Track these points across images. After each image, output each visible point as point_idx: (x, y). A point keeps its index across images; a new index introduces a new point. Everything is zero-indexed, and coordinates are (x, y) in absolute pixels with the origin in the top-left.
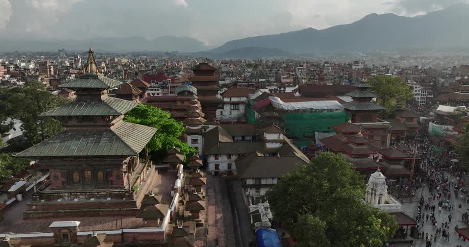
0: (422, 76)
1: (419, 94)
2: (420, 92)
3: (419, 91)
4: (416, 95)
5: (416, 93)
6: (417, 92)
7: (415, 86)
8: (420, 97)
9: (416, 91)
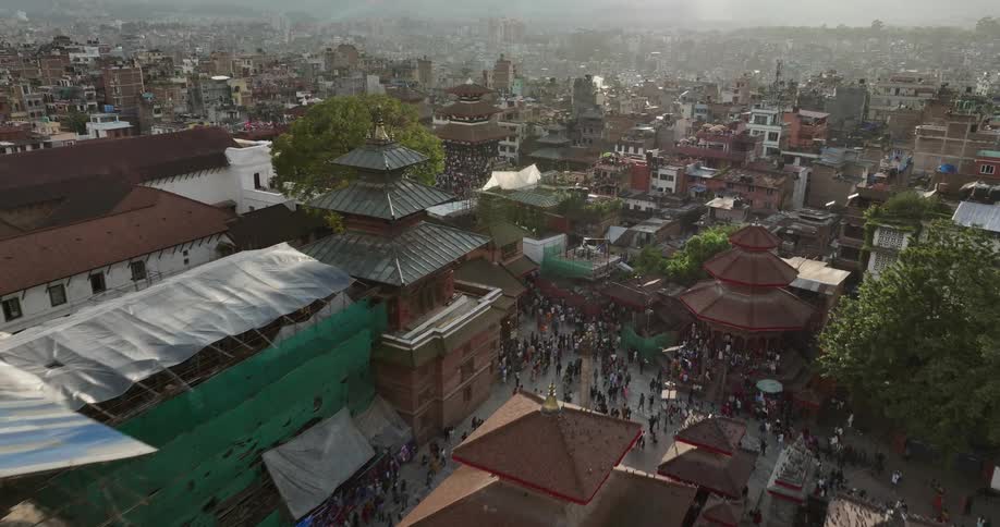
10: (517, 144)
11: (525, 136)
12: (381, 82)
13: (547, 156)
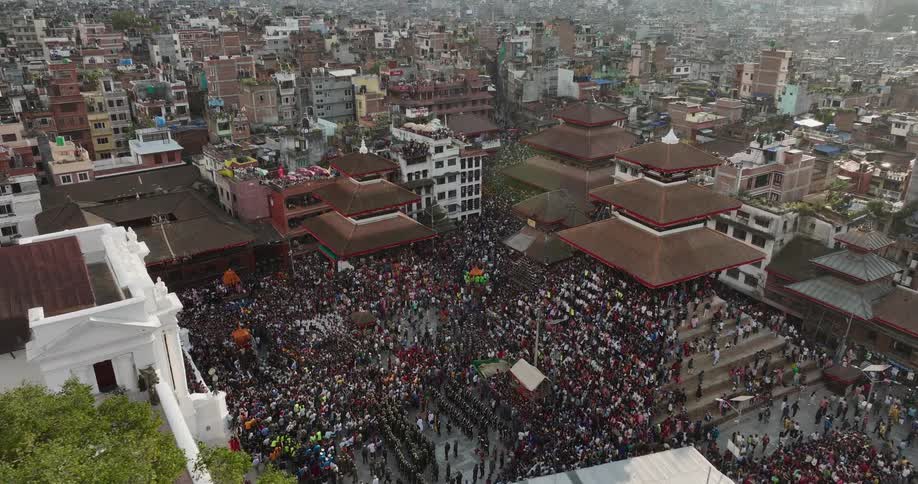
0: (460, 65)
1: (452, 177)
2: (457, 168)
3: (452, 162)
4: (441, 180)
5: (441, 172)
6: (447, 169)
7: (432, 143)
8: (457, 185)
9: (439, 164)
10: (768, 251)
11: (788, 237)
12: (576, 79)
13: (839, 304)
